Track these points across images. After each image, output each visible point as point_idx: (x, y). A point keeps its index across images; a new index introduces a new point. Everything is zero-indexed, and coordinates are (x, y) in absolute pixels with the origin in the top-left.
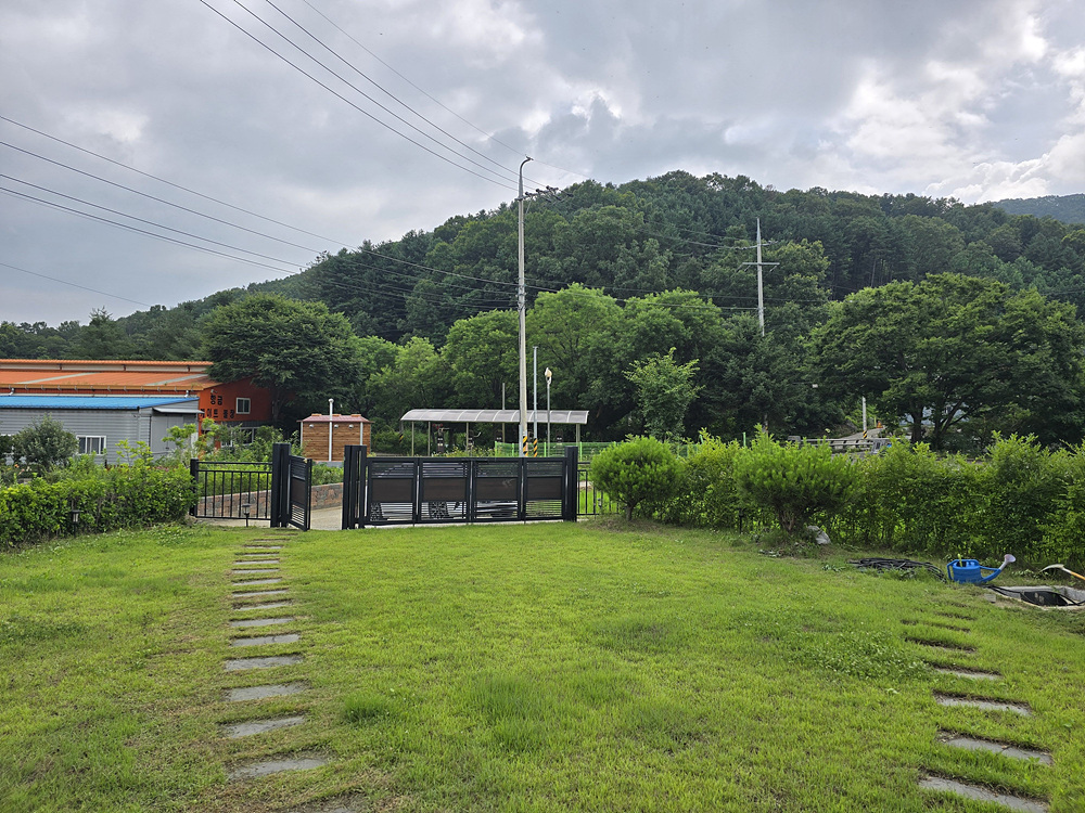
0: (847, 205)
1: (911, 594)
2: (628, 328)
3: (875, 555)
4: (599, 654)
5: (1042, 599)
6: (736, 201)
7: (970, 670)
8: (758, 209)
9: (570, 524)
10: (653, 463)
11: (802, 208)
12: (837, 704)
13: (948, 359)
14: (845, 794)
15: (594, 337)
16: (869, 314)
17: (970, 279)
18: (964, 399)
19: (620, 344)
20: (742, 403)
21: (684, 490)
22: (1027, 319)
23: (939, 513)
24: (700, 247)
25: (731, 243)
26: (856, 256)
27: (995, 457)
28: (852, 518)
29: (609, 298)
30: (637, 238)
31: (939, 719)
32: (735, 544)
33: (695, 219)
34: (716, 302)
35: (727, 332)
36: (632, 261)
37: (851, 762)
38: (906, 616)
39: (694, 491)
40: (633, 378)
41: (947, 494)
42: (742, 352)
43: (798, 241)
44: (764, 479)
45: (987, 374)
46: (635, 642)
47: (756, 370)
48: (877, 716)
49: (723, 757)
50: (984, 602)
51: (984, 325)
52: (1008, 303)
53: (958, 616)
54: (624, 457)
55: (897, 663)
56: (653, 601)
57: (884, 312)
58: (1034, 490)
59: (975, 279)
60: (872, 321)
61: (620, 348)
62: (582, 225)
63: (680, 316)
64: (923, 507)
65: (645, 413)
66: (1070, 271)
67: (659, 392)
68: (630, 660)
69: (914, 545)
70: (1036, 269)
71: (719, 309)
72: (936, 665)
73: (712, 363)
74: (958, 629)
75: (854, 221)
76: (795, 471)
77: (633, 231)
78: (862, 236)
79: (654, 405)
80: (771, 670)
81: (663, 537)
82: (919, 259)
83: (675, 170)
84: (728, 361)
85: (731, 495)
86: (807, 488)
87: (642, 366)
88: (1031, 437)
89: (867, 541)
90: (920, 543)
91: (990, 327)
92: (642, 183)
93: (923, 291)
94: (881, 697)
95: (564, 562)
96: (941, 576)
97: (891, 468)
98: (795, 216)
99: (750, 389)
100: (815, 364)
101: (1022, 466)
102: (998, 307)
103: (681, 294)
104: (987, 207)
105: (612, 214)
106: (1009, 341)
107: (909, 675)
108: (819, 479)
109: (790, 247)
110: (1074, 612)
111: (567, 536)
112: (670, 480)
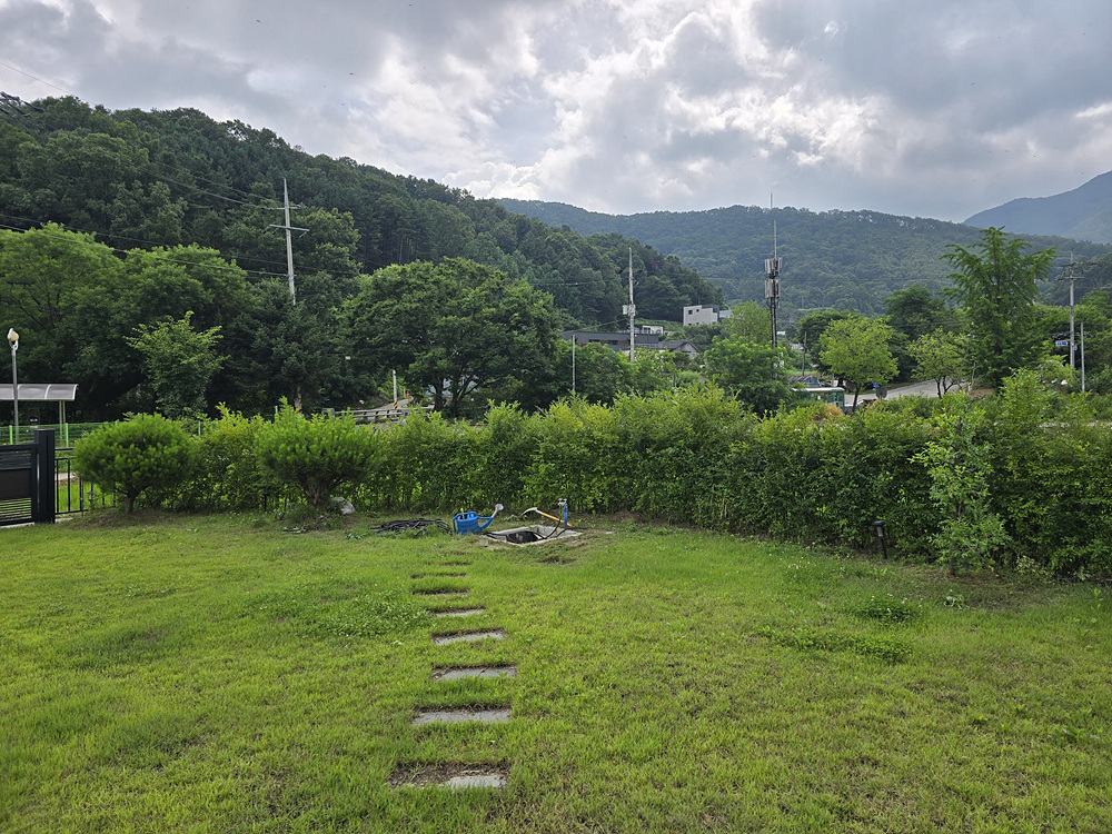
0: (375, 180)
1: (422, 550)
2: (132, 285)
3: (394, 518)
4: (73, 678)
5: (521, 538)
6: (262, 157)
7: (463, 609)
8: (287, 168)
9: (46, 528)
10: (159, 444)
11: (333, 175)
12: (345, 668)
13: (462, 336)
14: (345, 753)
15: (82, 292)
16: (396, 290)
17: (478, 265)
18: (476, 372)
19: (121, 303)
20: (273, 375)
21: (200, 471)
22: (520, 305)
23: (448, 474)
24: (222, 201)
25: (257, 201)
26: (385, 232)
27: (491, 422)
28: (375, 486)
29: (103, 246)
30: (141, 179)
31: (433, 659)
32: (258, 525)
33: (215, 167)
34: (241, 264)
35: (254, 298)
36: (134, 205)
37: (354, 721)
38: (416, 571)
39: (212, 471)
40: (139, 345)
41: (455, 457)
42: (271, 320)
43: (329, 210)
44: (287, 454)
45: (492, 350)
46: (124, 655)
47: (288, 340)
48: (382, 669)
49: (222, 754)
50: (480, 547)
51: (489, 307)
52: (507, 289)
53: (458, 563)
54: (120, 439)
55: (404, 616)
56: (152, 602)
57: (409, 289)
58: (518, 448)
59: (482, 266)
60: (399, 297)
61: (121, 308)
62: (61, 151)
63: (197, 276)
64: (435, 469)
65: (156, 386)
66: (550, 266)
67: (173, 362)
68: (116, 677)
69: (428, 505)
70: (528, 262)
71: (245, 272)
72: (437, 611)
73: (239, 331)
74: (457, 575)
75: (382, 198)
76: (319, 444)
77: (135, 170)
78: (390, 214)
79: (168, 377)
80: (283, 650)
81: (174, 528)
82: (439, 242)
83: (189, 107)
84: (256, 330)
85: (254, 474)
86: (331, 460)
87: (151, 331)
88: (516, 405)
89: (388, 506)
90: (433, 502)
91: (493, 309)
92: (145, 114)
93: (441, 272)
94: (388, 650)
95: (30, 575)
96: (448, 530)
97: (409, 436)
98: (325, 182)
99: (281, 360)
100: (347, 336)
101: (509, 429)
102: (498, 292)
103: (199, 251)
104: (493, 201)
105: (104, 143)
106: (508, 322)
107: (413, 625)
108: (343, 451)
109: (320, 214)
110: (542, 545)
111: (39, 542)
112: (182, 463)
